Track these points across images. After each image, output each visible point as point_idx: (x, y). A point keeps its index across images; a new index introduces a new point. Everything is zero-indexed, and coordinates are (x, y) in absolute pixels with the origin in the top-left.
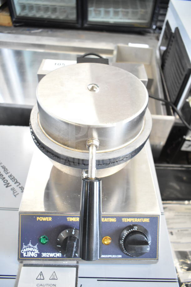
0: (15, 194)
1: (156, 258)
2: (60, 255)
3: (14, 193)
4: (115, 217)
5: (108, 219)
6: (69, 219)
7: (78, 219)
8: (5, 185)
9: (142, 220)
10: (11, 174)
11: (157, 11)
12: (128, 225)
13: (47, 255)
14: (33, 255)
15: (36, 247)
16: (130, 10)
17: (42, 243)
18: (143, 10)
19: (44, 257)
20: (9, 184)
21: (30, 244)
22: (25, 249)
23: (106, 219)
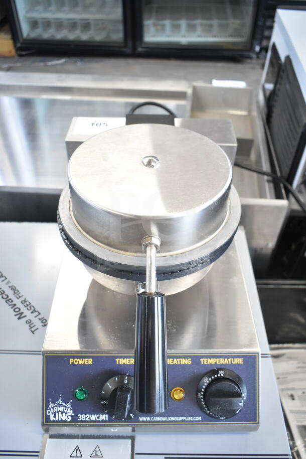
0: (33, 329)
1: (256, 421)
2: (106, 418)
3: (31, 328)
4: (190, 357)
5: (179, 360)
6: (119, 361)
7: (132, 361)
8: (16, 315)
9: (231, 361)
10: (25, 299)
11: (260, 23)
12: (210, 369)
13: (86, 418)
14: (64, 417)
15: (69, 405)
16: (215, 22)
17: (78, 399)
18: (238, 22)
19: (81, 420)
20: (22, 313)
21: (60, 402)
22: (53, 408)
23: (175, 360)
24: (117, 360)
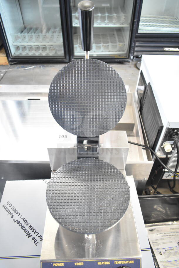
0: (36, 243)
3: (35, 242)
4: (109, 261)
5: (104, 262)
7: (82, 264)
8: (27, 235)
9: (128, 262)
10: (31, 225)
12: (118, 266)
20: (30, 234)
23: (102, 262)
24: (75, 263)
